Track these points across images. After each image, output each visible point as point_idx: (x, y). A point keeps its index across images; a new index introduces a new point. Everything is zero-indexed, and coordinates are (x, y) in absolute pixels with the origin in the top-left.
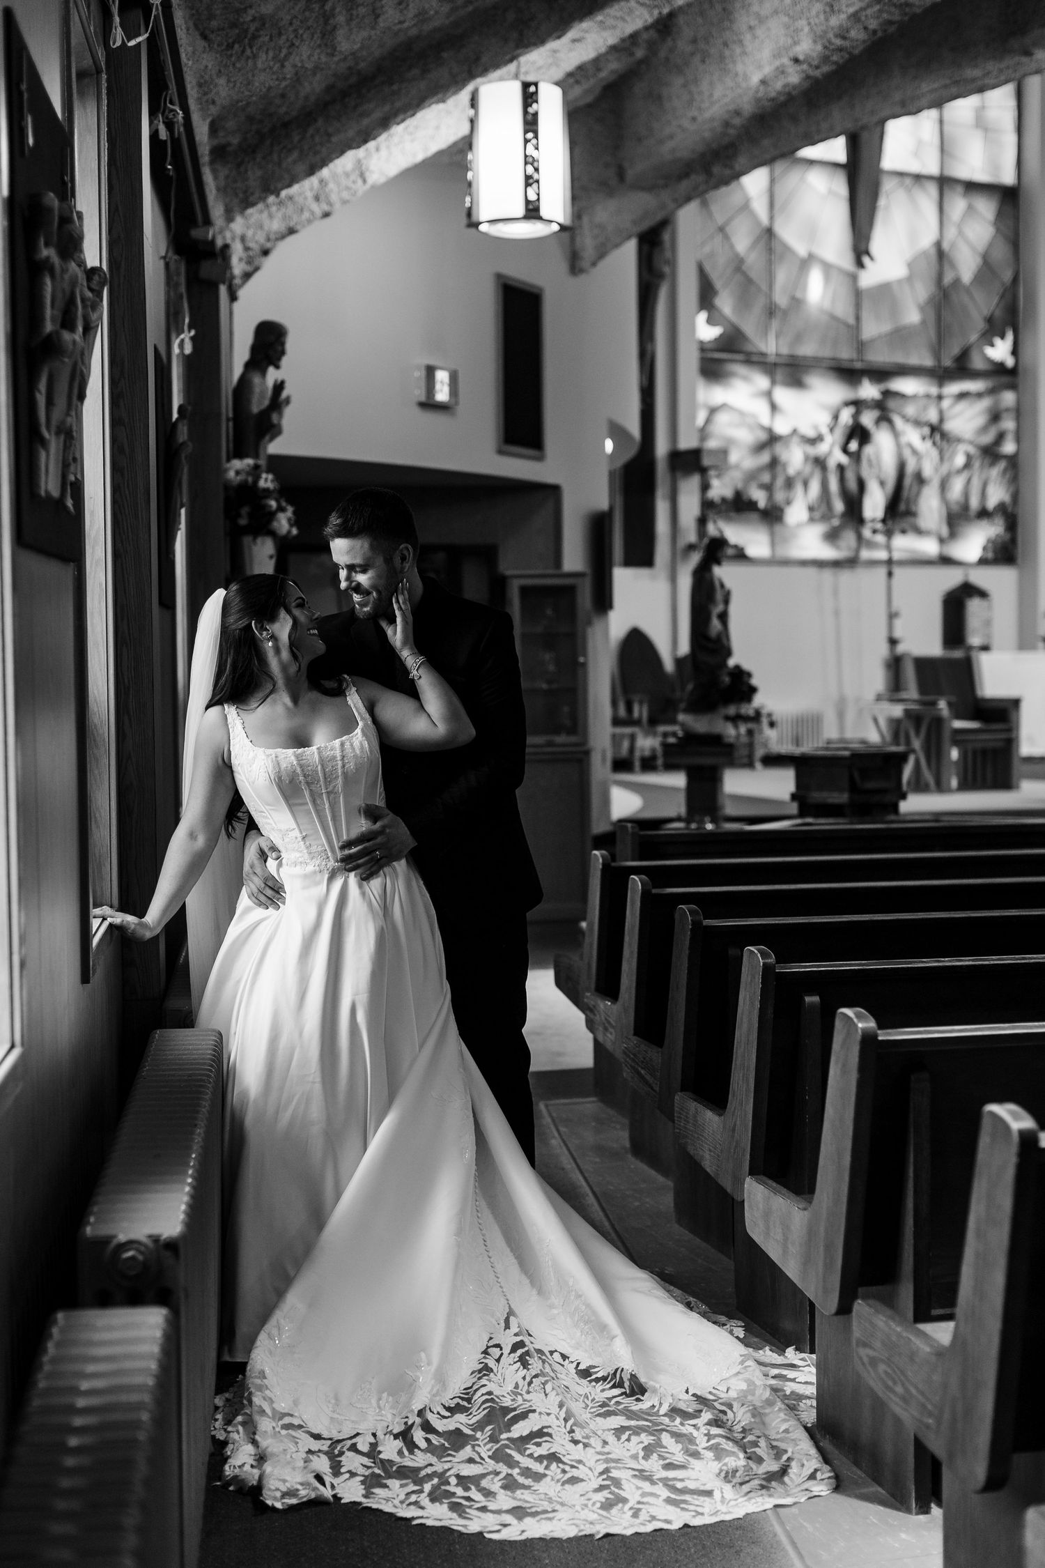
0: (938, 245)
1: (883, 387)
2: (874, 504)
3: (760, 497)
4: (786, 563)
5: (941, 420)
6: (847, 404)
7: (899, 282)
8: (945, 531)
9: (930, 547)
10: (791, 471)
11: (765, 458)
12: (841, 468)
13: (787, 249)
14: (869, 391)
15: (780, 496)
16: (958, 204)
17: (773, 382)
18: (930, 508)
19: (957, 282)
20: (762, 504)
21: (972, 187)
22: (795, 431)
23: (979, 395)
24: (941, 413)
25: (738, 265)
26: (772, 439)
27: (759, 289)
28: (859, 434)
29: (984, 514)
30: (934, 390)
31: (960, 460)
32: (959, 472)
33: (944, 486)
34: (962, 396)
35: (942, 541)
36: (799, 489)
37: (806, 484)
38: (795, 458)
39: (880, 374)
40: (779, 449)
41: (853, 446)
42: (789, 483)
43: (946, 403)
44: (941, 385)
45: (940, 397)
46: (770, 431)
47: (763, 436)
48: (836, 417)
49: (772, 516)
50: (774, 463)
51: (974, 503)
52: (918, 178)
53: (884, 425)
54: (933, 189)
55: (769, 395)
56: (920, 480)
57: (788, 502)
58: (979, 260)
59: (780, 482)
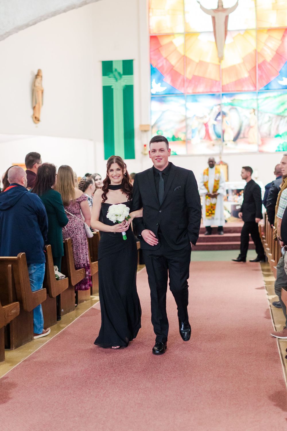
0: (256, 51)
1: (232, 98)
2: (229, 136)
3: (182, 136)
4: (193, 155)
5: (258, 107)
6: (216, 105)
7: (239, 65)
8: (260, 142)
9: (254, 148)
10: (193, 128)
11: (184, 124)
12: (214, 125)
13: (191, 60)
14: (226, 100)
15: (189, 136)
16: (264, 36)
17: (186, 101)
18: (254, 135)
19: (264, 62)
20: (183, 138)
21: (270, 30)
22: (195, 115)
23: (275, 97)
24: (258, 104)
25: (172, 68)
26: (186, 119)
27: (180, 75)
28: (221, 114)
29: (277, 136)
30: (255, 97)
31: (266, 119)
32: (266, 123)
33: (259, 128)
34: (267, 98)
35: (259, 146)
36: (197, 132)
37: (199, 131)
38: (194, 124)
39: (231, 95)
40: (189, 122)
41: (220, 118)
42: (193, 131)
43: (259, 101)
44: (257, 96)
45: (257, 99)
46: (186, 116)
47: (183, 118)
48: (212, 110)
49: (186, 142)
50: (187, 126)
51: (273, 133)
52: (247, 31)
53: (233, 110)
54: (254, 33)
55: (185, 105)
56: (250, 127)
57: (192, 137)
58: (275, 53)
59: (189, 131)
